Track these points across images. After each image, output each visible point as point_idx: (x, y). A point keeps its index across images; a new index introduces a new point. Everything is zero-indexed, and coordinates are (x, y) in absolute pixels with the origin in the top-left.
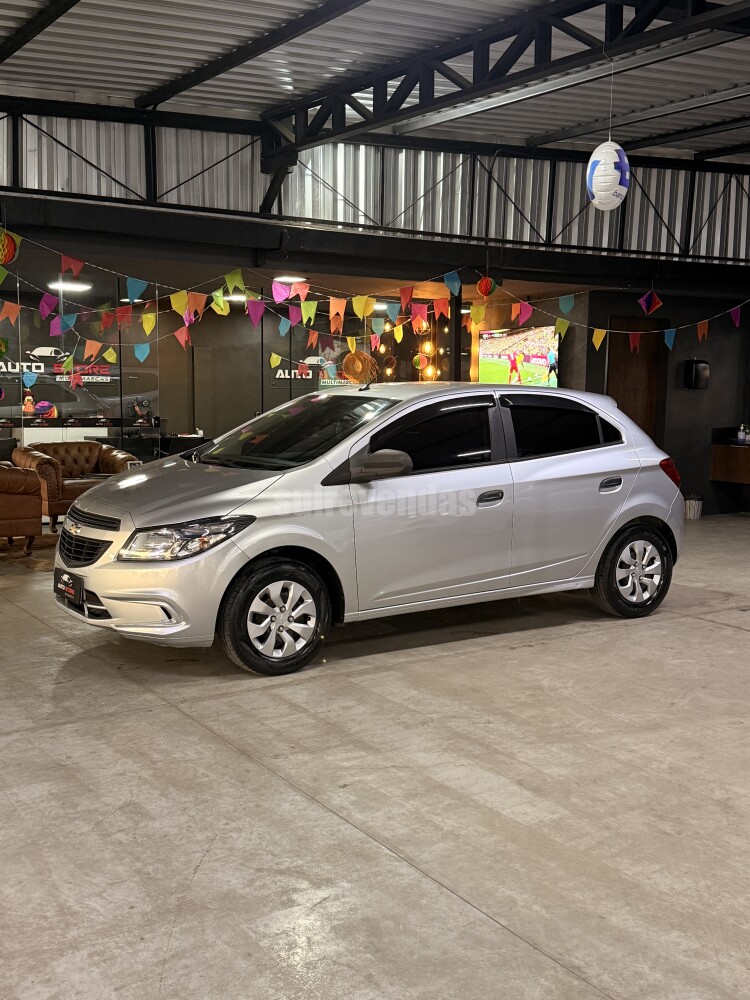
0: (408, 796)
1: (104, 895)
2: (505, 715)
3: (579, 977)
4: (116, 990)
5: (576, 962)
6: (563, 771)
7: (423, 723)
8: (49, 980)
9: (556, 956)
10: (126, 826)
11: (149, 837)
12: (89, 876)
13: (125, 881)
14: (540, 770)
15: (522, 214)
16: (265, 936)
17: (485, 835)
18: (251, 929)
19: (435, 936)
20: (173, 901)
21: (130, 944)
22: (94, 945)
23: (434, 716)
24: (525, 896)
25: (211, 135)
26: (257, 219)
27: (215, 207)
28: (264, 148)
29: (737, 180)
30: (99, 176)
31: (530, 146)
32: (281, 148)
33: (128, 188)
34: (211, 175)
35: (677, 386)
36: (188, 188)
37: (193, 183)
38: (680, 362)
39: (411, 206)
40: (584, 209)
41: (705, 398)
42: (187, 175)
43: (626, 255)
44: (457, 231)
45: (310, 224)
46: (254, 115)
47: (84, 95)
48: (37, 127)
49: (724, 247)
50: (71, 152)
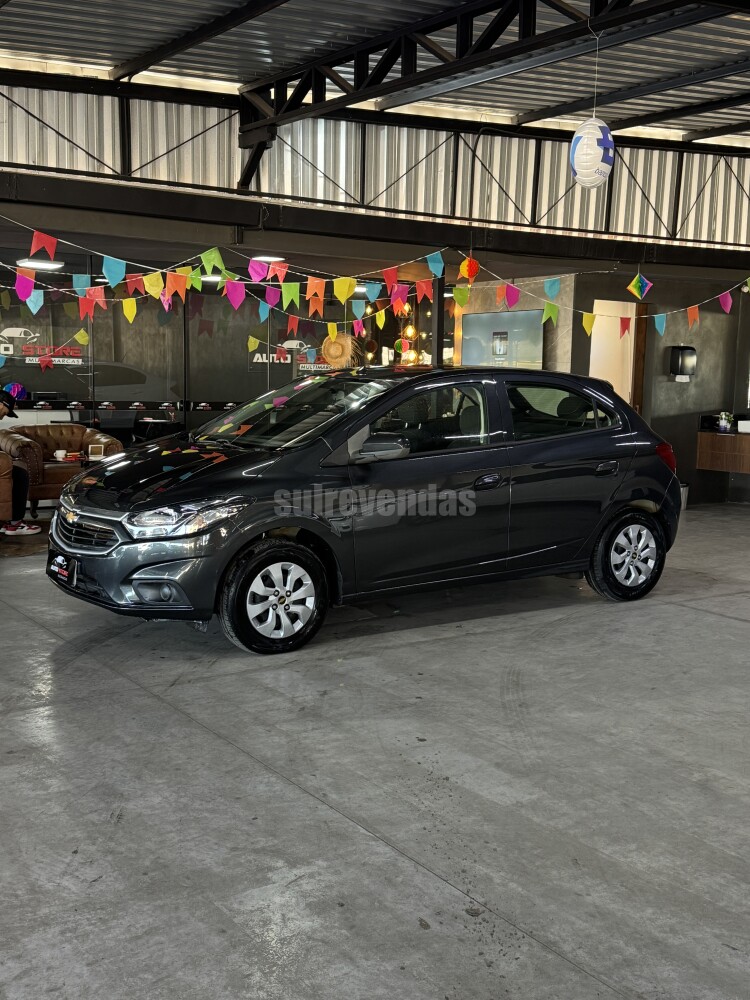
0: (386, 778)
3: (553, 952)
7: (401, 708)
9: (532, 931)
10: (98, 807)
12: (60, 855)
13: (97, 860)
14: (518, 754)
15: (506, 194)
16: (239, 912)
24: (501, 874)
25: (187, 108)
26: (235, 196)
27: (190, 182)
28: (242, 122)
29: (726, 162)
30: (71, 149)
31: (515, 124)
32: (260, 122)
33: (101, 162)
34: (187, 150)
35: (664, 373)
36: (163, 163)
37: (168, 158)
38: (667, 349)
39: (393, 184)
40: (570, 189)
41: (692, 385)
42: (162, 149)
43: (612, 237)
44: (440, 211)
45: (290, 201)
46: (232, 88)
47: (58, 66)
48: (7, 98)
49: (711, 232)
50: (43, 124)
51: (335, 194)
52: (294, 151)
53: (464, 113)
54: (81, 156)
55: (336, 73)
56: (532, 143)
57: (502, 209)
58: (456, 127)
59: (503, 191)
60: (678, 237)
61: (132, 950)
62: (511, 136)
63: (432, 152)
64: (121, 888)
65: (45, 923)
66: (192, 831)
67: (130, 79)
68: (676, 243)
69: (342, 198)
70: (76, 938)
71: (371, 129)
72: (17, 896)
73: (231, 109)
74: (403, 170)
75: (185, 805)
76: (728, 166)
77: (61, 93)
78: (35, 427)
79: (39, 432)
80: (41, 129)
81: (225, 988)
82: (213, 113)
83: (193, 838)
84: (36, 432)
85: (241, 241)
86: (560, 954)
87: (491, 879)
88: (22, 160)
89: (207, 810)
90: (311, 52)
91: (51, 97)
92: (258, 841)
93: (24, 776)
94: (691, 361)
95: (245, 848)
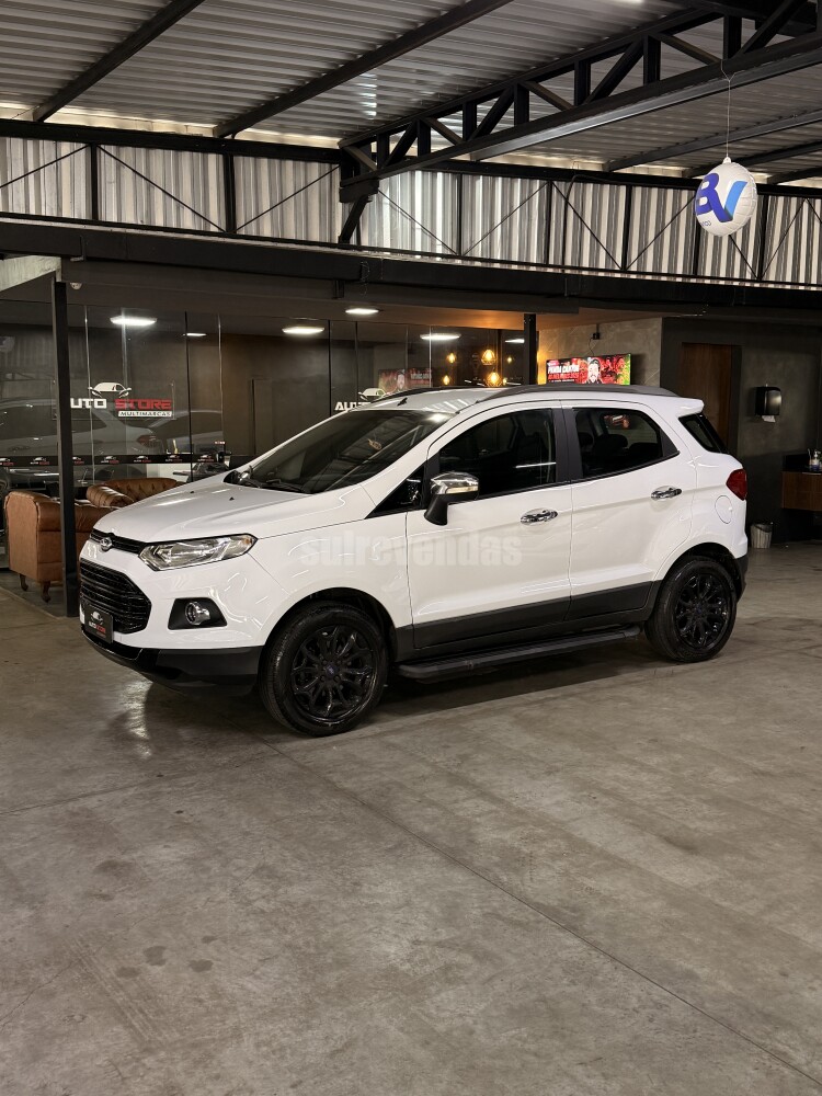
0: (555, 856)
1: (258, 973)
2: (632, 762)
3: (787, 1065)
4: (293, 1086)
5: (781, 1047)
6: (710, 826)
7: (549, 773)
8: (218, 1077)
9: (756, 1039)
10: (265, 892)
11: (291, 904)
12: (236, 951)
13: (276, 956)
14: (684, 826)
15: (598, 241)
17: (645, 900)
18: (422, 1012)
19: (622, 1018)
20: (332, 979)
21: (299, 1031)
22: (257, 1034)
23: (558, 764)
24: (706, 970)
26: (336, 250)
27: (294, 238)
28: (344, 176)
29: (810, 204)
30: (178, 208)
31: (606, 170)
32: (363, 176)
33: (207, 220)
34: (289, 206)
35: (749, 414)
36: (266, 220)
37: (272, 214)
38: (754, 389)
39: (489, 233)
40: (659, 234)
41: (777, 425)
42: (266, 206)
43: (700, 281)
44: (534, 259)
45: (390, 254)
46: (331, 142)
47: (163, 125)
48: (115, 159)
49: (795, 273)
50: (151, 184)
51: (433, 245)
52: (393, 204)
53: (556, 161)
54: (187, 214)
55: (442, 124)
56: (623, 189)
57: (594, 256)
58: (549, 176)
59: (595, 238)
60: (763, 279)
67: (234, 136)
68: (761, 286)
69: (439, 250)
71: (467, 179)
73: (331, 163)
74: (498, 219)
76: (812, 208)
77: (166, 151)
80: (148, 189)
82: (315, 169)
85: (341, 295)
88: (129, 218)
90: (418, 103)
91: (159, 157)
94: (778, 400)
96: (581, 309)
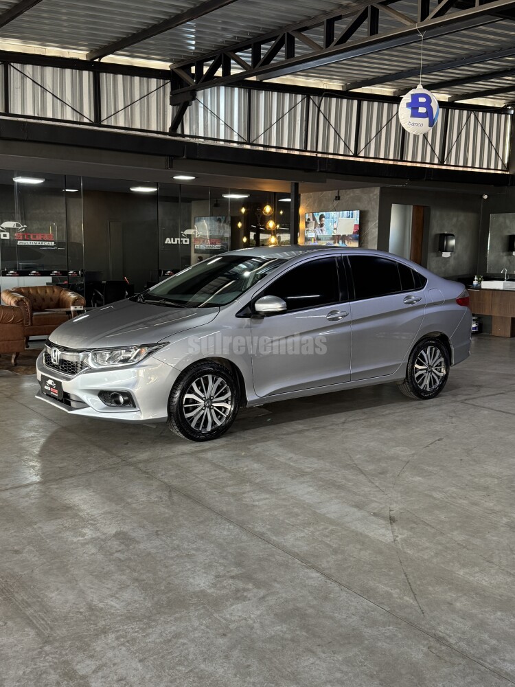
0: (305, 524)
1: (117, 595)
2: (355, 469)
3: (445, 645)
4: (140, 661)
5: (440, 634)
6: (402, 506)
7: (302, 475)
8: (93, 656)
9: (426, 630)
11: (138, 555)
15: (339, 136)
24: (397, 591)
25: (137, 79)
26: (168, 137)
27: (139, 128)
28: (173, 88)
29: (475, 115)
30: (62, 106)
31: (345, 90)
32: (186, 89)
33: (82, 115)
34: (137, 107)
35: (434, 251)
36: (121, 116)
37: (125, 111)
38: (436, 235)
39: (268, 129)
40: (379, 132)
41: (452, 258)
42: (121, 106)
43: (404, 164)
44: (297, 147)
45: (203, 140)
46: (165, 66)
47: (52, 51)
48: (21, 72)
49: (466, 160)
50: (44, 89)
51: (232, 135)
52: (205, 107)
53: (312, 83)
54: (68, 110)
55: (238, 56)
56: (355, 102)
57: (336, 146)
58: (308, 92)
59: (337, 134)
60: (445, 163)
61: (167, 650)
62: (342, 98)
63: (293, 108)
64: (150, 605)
65: (104, 631)
66: (187, 564)
67: (100, 60)
68: (444, 167)
69: (236, 138)
70: (128, 641)
71: (254, 93)
72: (81, 613)
73: (165, 79)
74: (274, 120)
75: (178, 546)
76: (476, 118)
77: (55, 68)
78: (28, 288)
79: (31, 291)
80: (43, 93)
81: (235, 675)
82: (154, 82)
83: (189, 570)
84: (29, 291)
85: (171, 167)
86: (449, 646)
87: (390, 595)
88: (30, 112)
89: (193, 549)
90: (222, 42)
91: (49, 70)
92: (231, 571)
93: (65, 527)
94: (452, 242)
95: (224, 576)
96: (328, 180)
